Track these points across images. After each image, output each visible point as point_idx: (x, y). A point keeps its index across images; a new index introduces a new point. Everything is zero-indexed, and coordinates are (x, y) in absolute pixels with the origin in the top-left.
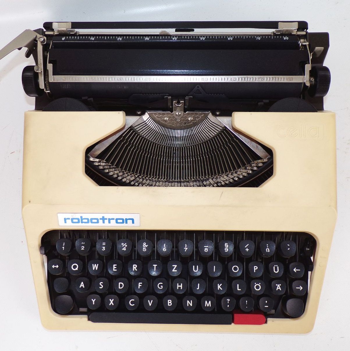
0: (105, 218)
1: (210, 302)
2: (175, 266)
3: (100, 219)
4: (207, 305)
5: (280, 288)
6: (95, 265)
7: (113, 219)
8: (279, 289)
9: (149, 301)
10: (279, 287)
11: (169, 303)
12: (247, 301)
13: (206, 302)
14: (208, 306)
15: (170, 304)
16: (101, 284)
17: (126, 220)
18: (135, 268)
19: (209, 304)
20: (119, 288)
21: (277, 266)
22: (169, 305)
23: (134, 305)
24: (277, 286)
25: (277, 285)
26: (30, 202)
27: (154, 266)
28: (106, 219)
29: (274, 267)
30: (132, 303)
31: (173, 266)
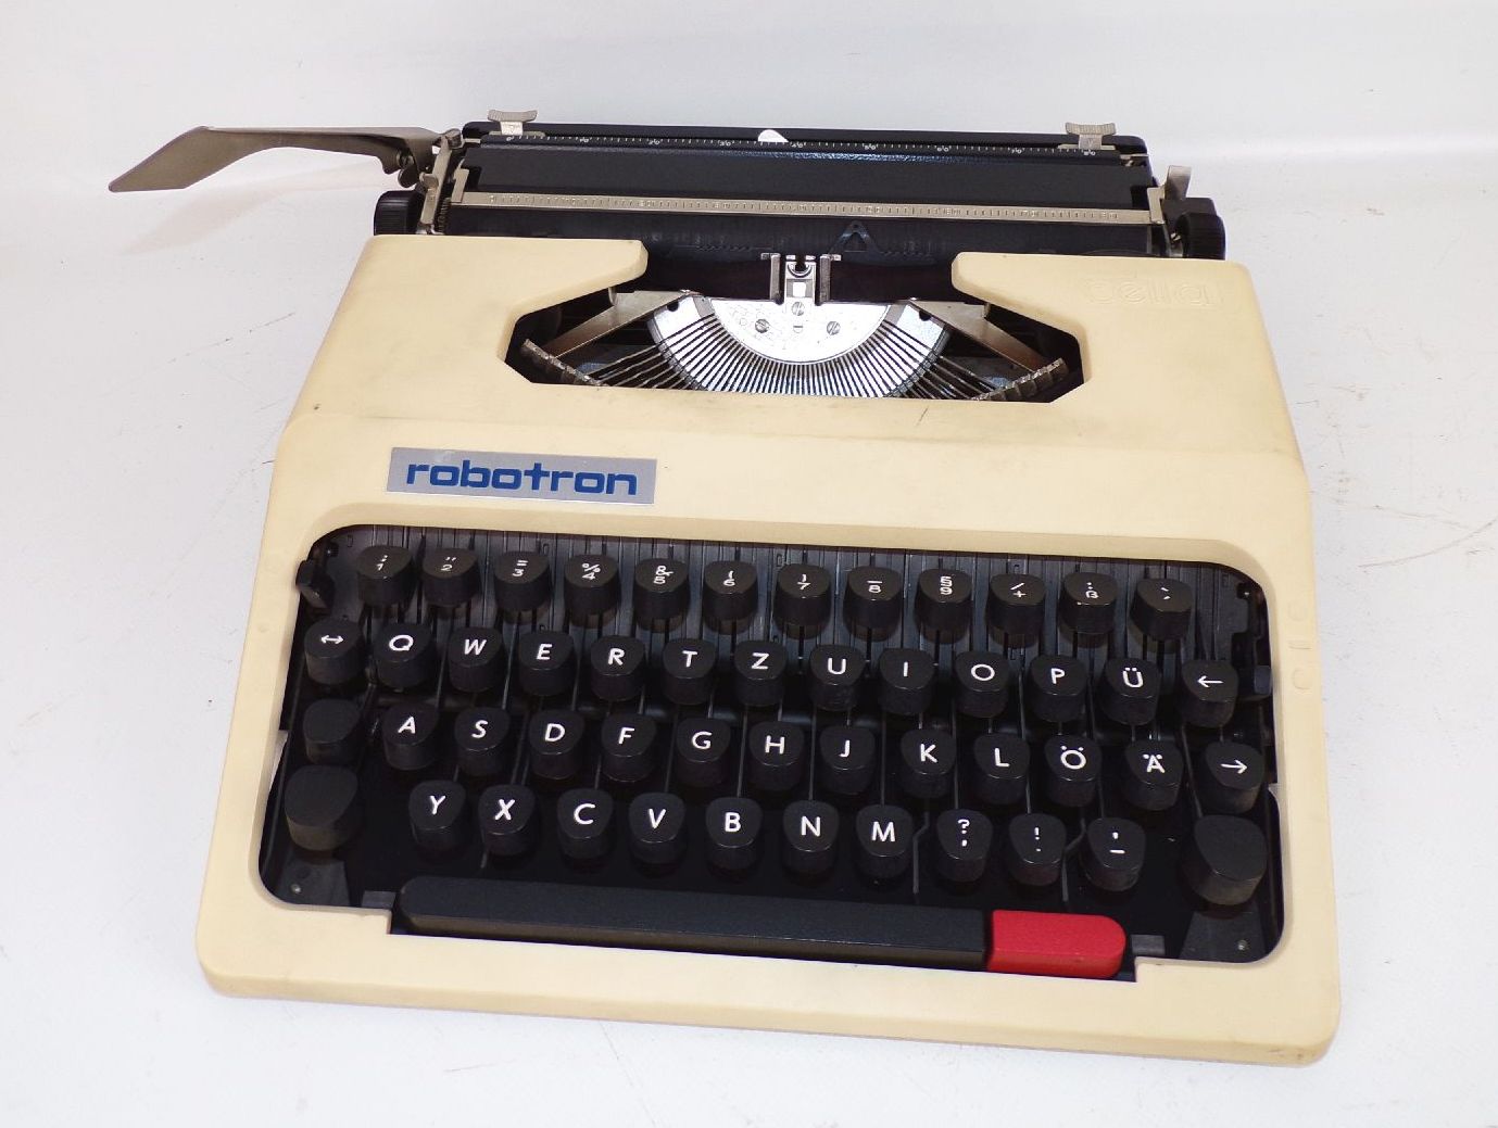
0: (543, 469)
1: (891, 826)
2: (760, 658)
3: (527, 473)
4: (878, 836)
5: (1159, 767)
6: (476, 641)
7: (568, 475)
8: (1157, 770)
9: (651, 812)
10: (1154, 764)
11: (728, 821)
12: (1037, 830)
13: (876, 826)
14: (883, 838)
15: (732, 826)
16: (481, 725)
17: (612, 478)
18: (617, 658)
19: (886, 833)
20: (547, 738)
21: (1134, 669)
22: (728, 829)
23: (590, 822)
24: (1148, 760)
25: (1146, 756)
26: (316, 408)
27: (686, 655)
28: (546, 474)
29: (1125, 674)
30: (584, 815)
31: (755, 654)
